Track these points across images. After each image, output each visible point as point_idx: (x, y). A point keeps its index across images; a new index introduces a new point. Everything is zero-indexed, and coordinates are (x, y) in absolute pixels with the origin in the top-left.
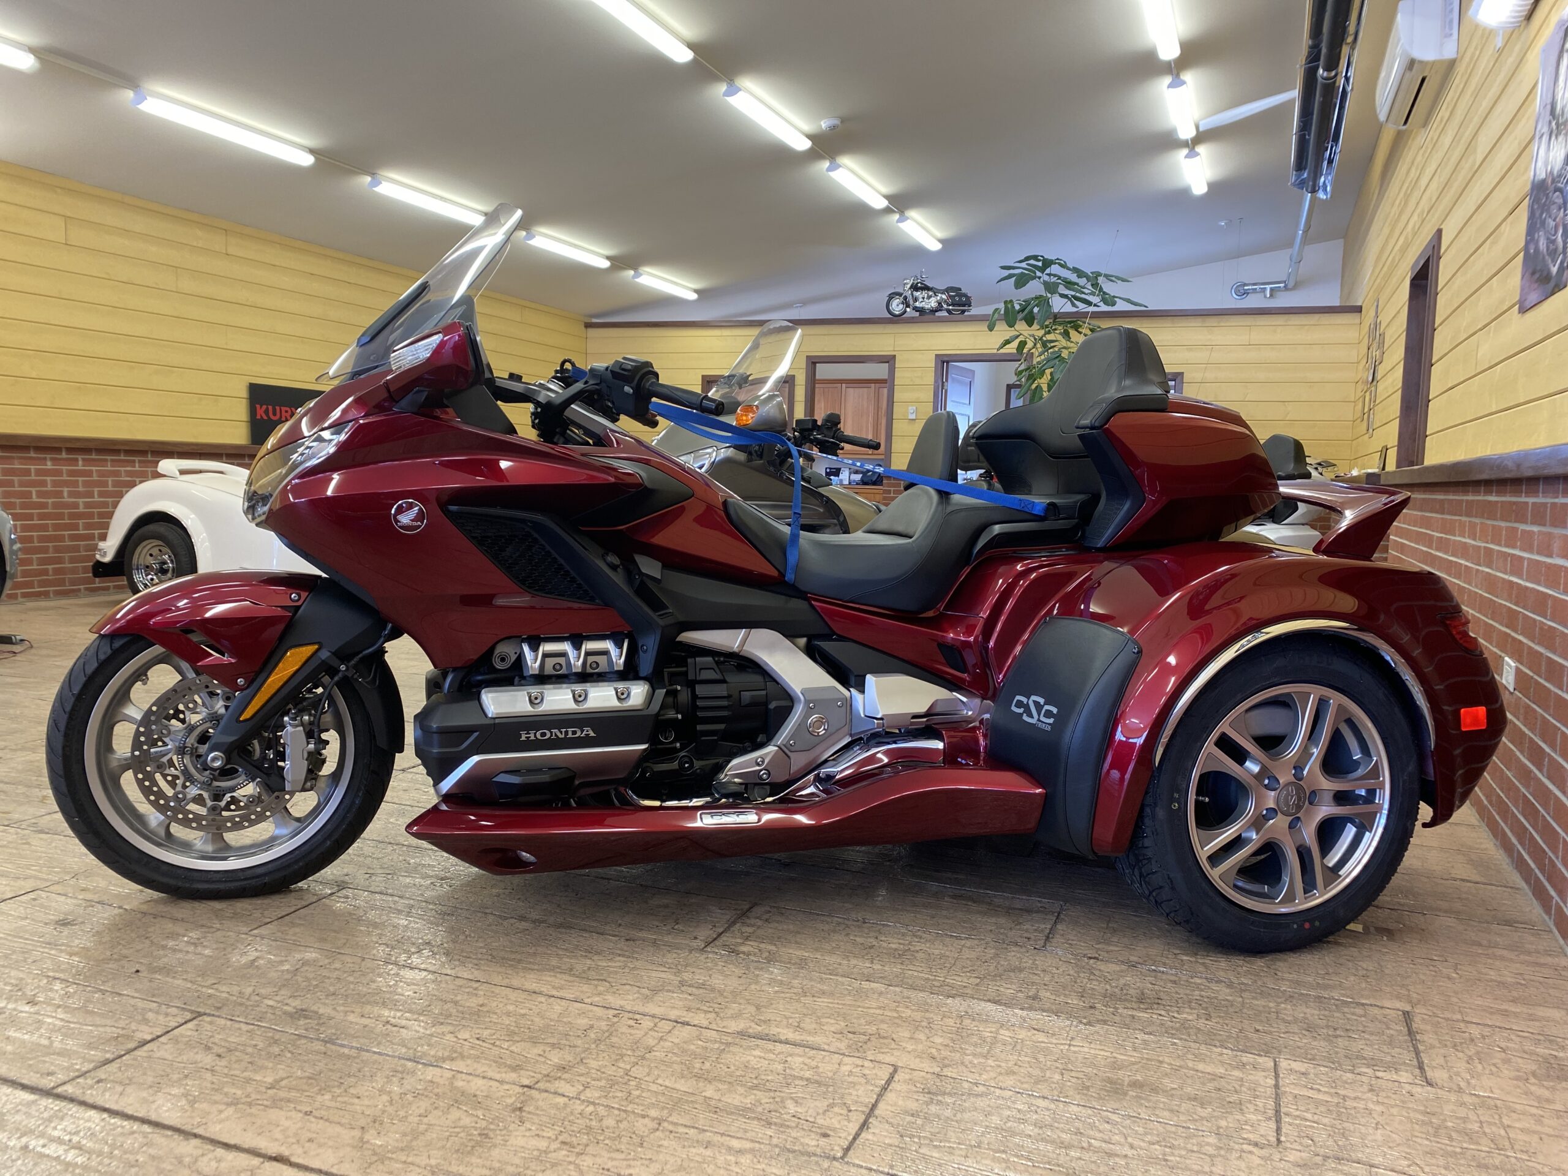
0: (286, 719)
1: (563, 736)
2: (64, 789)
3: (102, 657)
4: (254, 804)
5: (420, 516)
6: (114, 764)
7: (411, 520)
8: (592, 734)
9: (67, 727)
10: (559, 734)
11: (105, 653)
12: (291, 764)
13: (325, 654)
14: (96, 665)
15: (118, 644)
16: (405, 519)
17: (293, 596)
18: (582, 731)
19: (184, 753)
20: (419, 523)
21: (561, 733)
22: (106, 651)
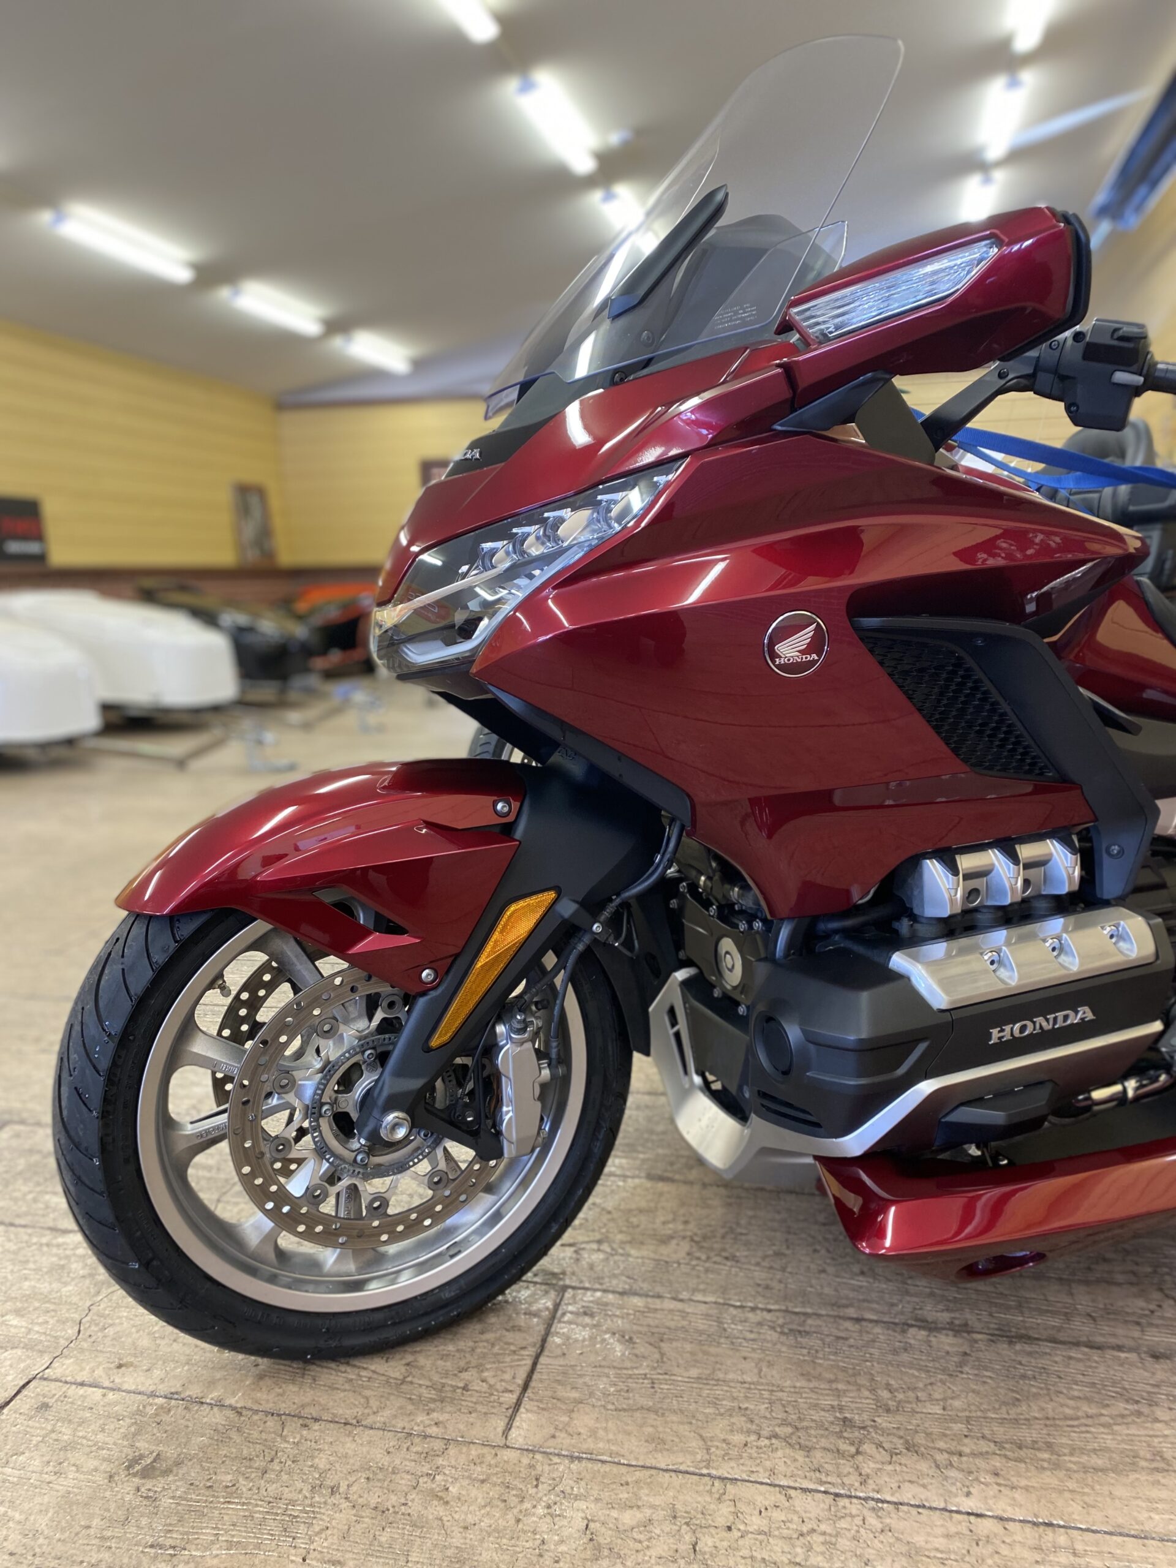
0: (501, 1029)
1: (1050, 1027)
2: (106, 1213)
3: (160, 958)
4: (441, 1185)
5: (814, 646)
6: (181, 1146)
7: (802, 652)
8: (1090, 1016)
9: (106, 1100)
10: (1044, 1024)
11: (164, 950)
12: (516, 1111)
13: (568, 908)
14: (149, 974)
15: (187, 929)
16: (790, 650)
17: (500, 806)
18: (1077, 1012)
19: (321, 1116)
20: (815, 656)
21: (1047, 1020)
22: (163, 947)
